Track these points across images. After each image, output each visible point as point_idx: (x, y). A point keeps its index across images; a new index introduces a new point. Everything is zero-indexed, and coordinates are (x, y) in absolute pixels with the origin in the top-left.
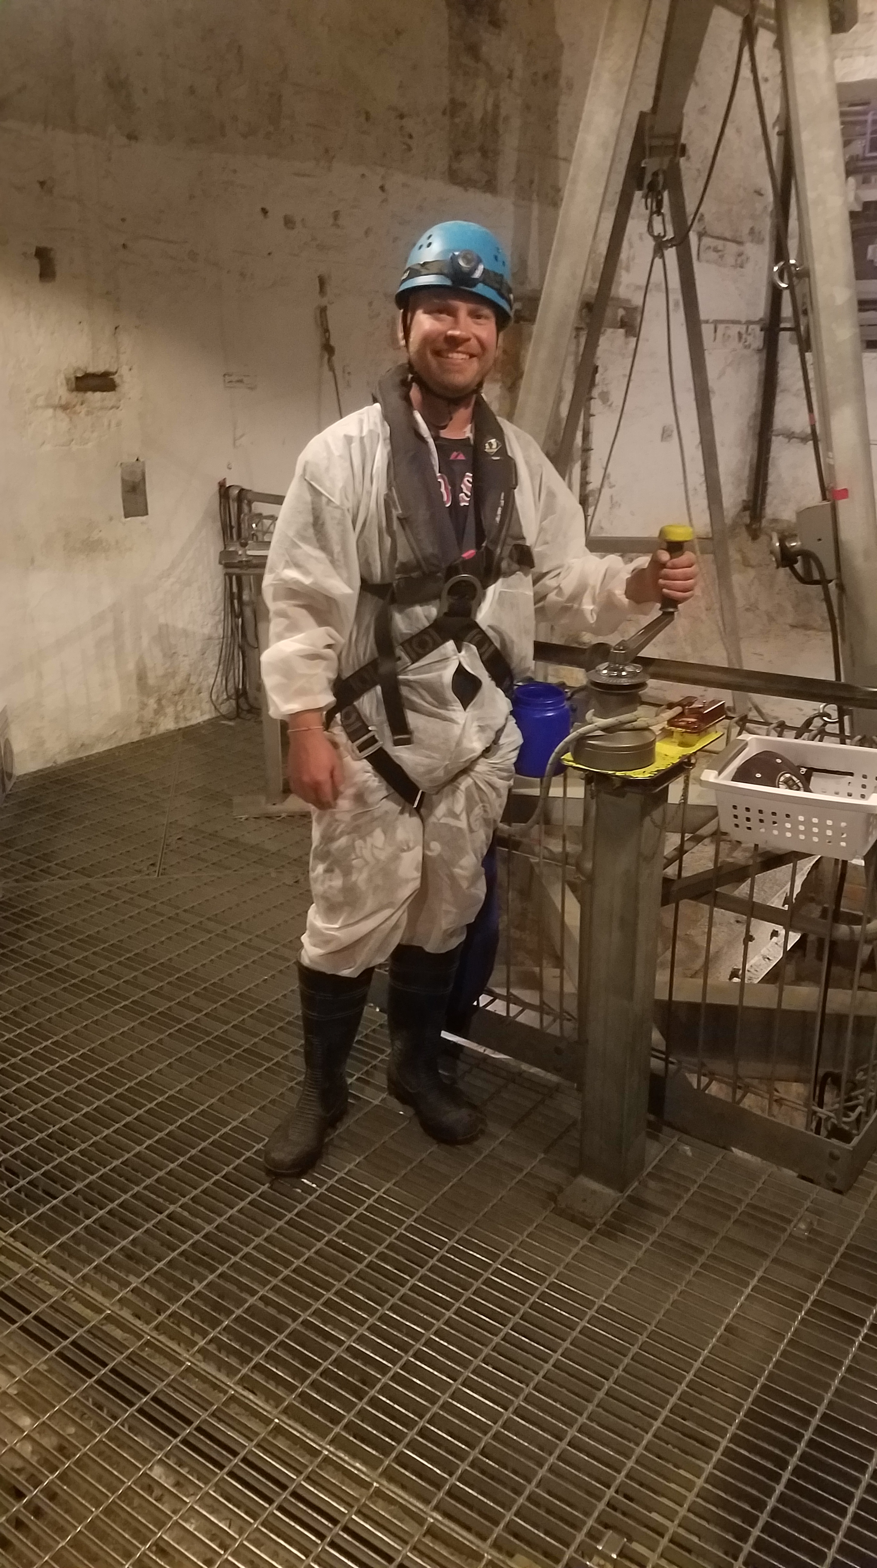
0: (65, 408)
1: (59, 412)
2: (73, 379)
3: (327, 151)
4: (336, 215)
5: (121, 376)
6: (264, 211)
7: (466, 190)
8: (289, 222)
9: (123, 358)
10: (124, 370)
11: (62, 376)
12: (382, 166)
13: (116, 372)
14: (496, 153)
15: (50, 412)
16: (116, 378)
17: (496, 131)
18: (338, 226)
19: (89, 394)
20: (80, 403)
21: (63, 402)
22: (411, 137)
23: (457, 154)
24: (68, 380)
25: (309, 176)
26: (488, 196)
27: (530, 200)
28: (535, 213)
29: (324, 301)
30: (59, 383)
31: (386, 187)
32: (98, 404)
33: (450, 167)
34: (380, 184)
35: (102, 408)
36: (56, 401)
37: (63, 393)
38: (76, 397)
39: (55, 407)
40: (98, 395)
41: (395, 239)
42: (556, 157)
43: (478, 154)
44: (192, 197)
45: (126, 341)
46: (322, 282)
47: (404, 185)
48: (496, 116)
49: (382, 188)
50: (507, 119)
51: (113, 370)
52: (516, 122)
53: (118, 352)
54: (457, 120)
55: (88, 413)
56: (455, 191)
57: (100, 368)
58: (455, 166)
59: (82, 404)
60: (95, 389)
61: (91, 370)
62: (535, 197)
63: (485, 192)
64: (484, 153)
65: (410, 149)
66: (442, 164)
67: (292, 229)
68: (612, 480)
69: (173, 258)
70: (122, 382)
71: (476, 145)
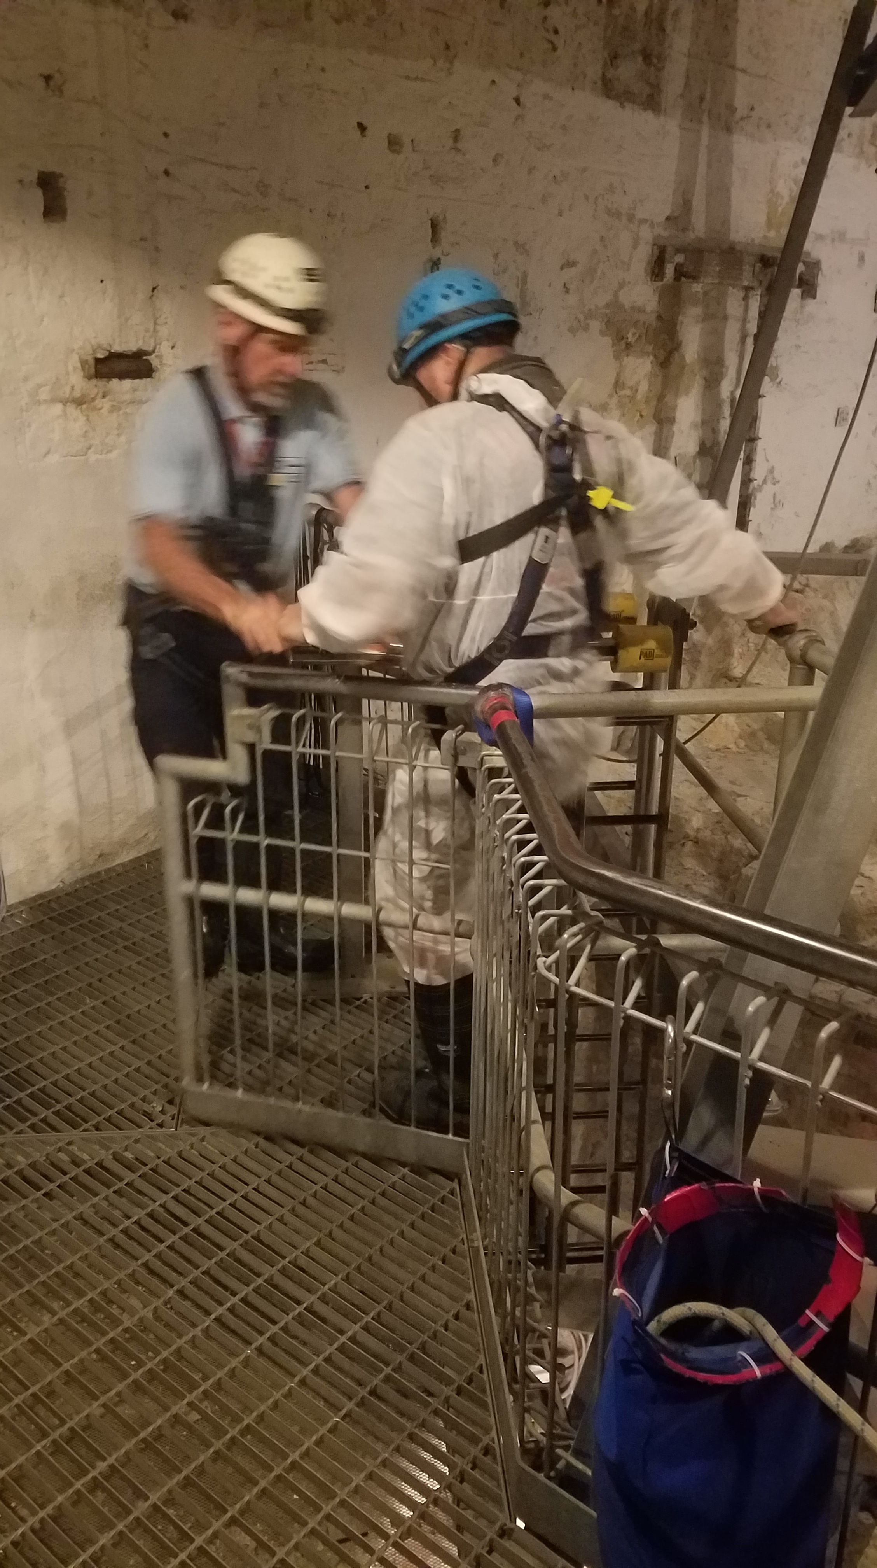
0: (79, 402)
1: (72, 409)
2: (92, 362)
3: (448, 47)
4: (457, 135)
5: (160, 357)
6: (362, 127)
7: (622, 106)
8: (394, 143)
9: (163, 331)
10: (164, 348)
11: (75, 358)
12: (518, 69)
13: (153, 351)
14: (661, 58)
15: (58, 408)
16: (153, 359)
17: (662, 30)
18: (458, 150)
19: (115, 382)
20: (100, 394)
21: (77, 394)
22: (556, 32)
23: (614, 58)
24: (84, 363)
25: (423, 80)
26: (649, 115)
27: (700, 122)
28: (705, 139)
29: (437, 253)
30: (71, 368)
31: (521, 100)
32: (127, 397)
33: (604, 77)
34: (514, 95)
35: (132, 402)
36: (66, 392)
37: (77, 382)
38: (95, 387)
39: (65, 402)
40: (128, 383)
41: (530, 171)
42: (733, 67)
43: (640, 59)
44: (262, 105)
45: (167, 307)
46: (435, 226)
47: (546, 97)
48: (663, 11)
49: (517, 101)
50: (676, 14)
51: (150, 348)
52: (687, 19)
53: (155, 324)
54: (616, 12)
55: (114, 409)
56: (607, 108)
57: (131, 345)
58: (611, 73)
59: (104, 397)
60: (122, 376)
61: (117, 348)
62: (705, 118)
63: (645, 110)
64: (647, 57)
65: (555, 49)
66: (594, 70)
67: (398, 152)
68: (776, 474)
69: (234, 190)
70: (162, 364)
71: (637, 46)
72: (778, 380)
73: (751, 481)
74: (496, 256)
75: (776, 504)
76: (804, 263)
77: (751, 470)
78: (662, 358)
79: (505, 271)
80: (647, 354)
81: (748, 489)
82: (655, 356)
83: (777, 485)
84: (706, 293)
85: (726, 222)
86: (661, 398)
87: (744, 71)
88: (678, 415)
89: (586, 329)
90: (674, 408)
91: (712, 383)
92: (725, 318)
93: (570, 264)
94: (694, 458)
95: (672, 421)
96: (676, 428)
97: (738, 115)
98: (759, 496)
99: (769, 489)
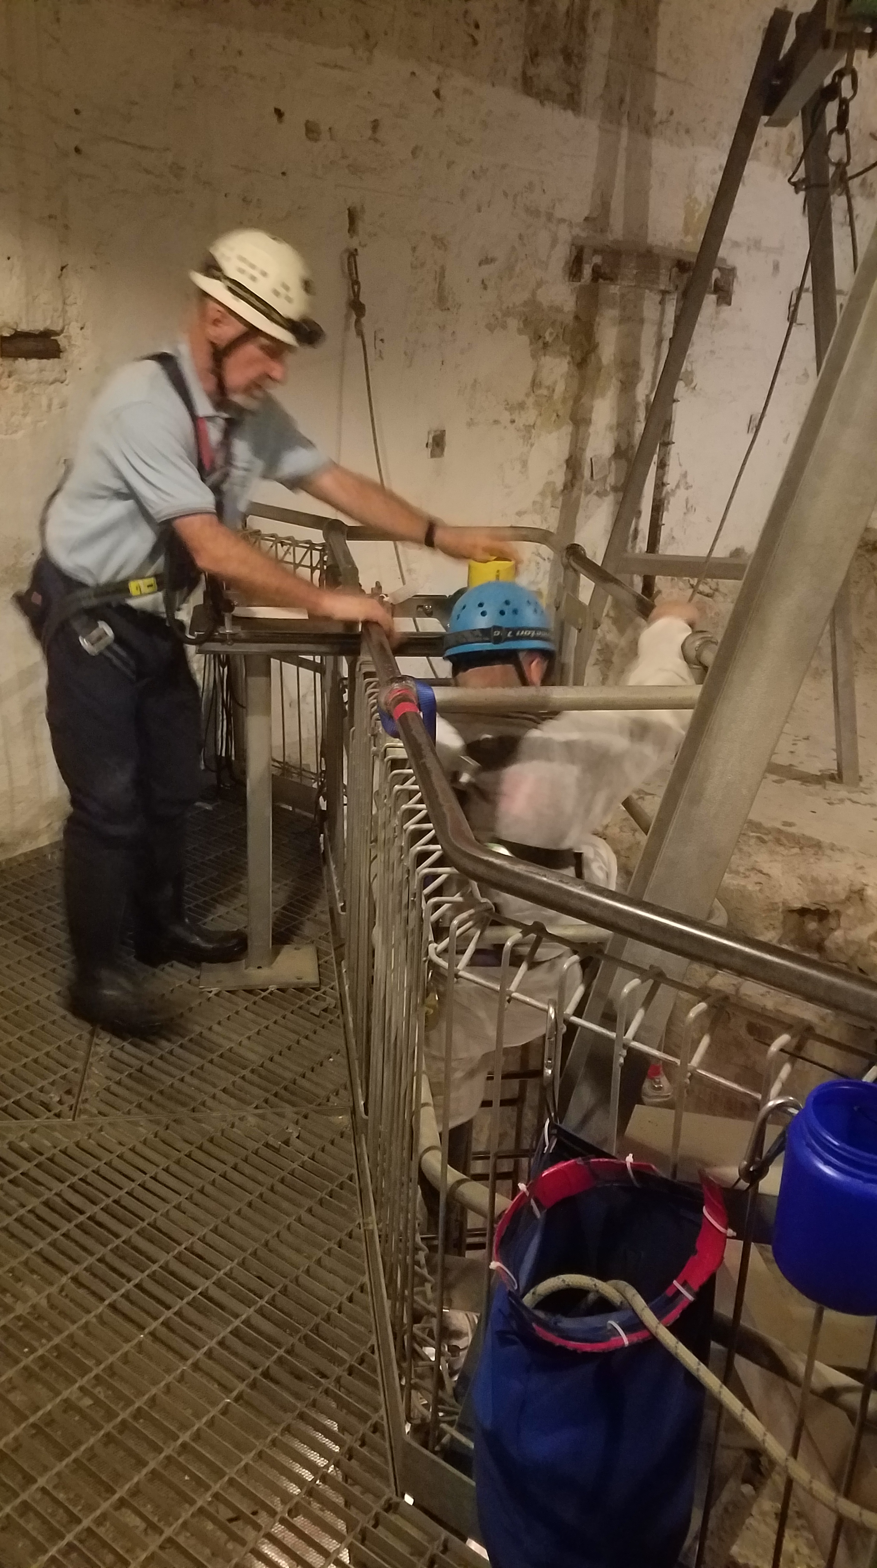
3: (367, 36)
4: (375, 126)
5: (69, 338)
6: (279, 113)
7: (542, 104)
8: (312, 131)
9: (72, 311)
10: (73, 329)
12: (438, 62)
13: (62, 331)
14: (582, 58)
16: (61, 340)
17: (583, 29)
18: (376, 141)
19: (21, 361)
20: (6, 374)
22: (477, 26)
23: (534, 56)
25: (342, 68)
26: (570, 113)
27: (619, 124)
28: (624, 141)
29: (354, 243)
31: (442, 93)
32: (34, 377)
33: (524, 73)
34: (435, 87)
35: (39, 383)
38: (2, 366)
40: (34, 363)
41: (450, 164)
42: (652, 70)
43: (561, 58)
44: (177, 86)
45: (76, 286)
46: (353, 217)
47: (467, 91)
48: (584, 10)
49: (437, 93)
50: (597, 14)
51: (57, 328)
52: (608, 20)
53: (64, 303)
54: (537, 9)
55: (19, 389)
56: (529, 104)
57: (39, 325)
58: (531, 71)
59: (9, 376)
60: (28, 356)
61: (24, 327)
62: (625, 120)
63: (565, 109)
64: (568, 57)
65: (475, 43)
66: (515, 68)
67: (316, 140)
68: (689, 479)
69: (147, 172)
70: (70, 345)
71: (558, 45)
72: (693, 385)
73: (663, 484)
74: (414, 249)
75: (689, 508)
76: (720, 269)
77: (664, 475)
78: (578, 358)
79: (423, 265)
80: (564, 354)
81: (661, 493)
82: (572, 357)
83: (690, 490)
84: (623, 296)
85: (644, 226)
86: (577, 399)
87: (663, 75)
88: (594, 416)
89: (504, 326)
90: (590, 411)
91: (627, 386)
92: (642, 321)
93: (487, 261)
94: (610, 460)
95: (588, 422)
96: (592, 429)
97: (657, 119)
98: (672, 500)
99: (682, 493)
